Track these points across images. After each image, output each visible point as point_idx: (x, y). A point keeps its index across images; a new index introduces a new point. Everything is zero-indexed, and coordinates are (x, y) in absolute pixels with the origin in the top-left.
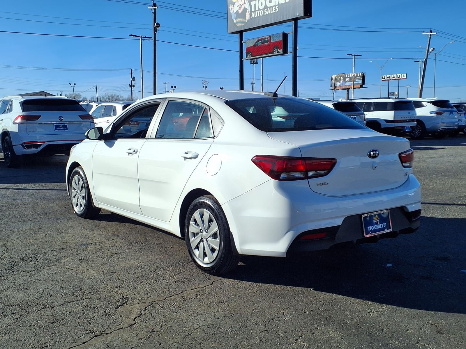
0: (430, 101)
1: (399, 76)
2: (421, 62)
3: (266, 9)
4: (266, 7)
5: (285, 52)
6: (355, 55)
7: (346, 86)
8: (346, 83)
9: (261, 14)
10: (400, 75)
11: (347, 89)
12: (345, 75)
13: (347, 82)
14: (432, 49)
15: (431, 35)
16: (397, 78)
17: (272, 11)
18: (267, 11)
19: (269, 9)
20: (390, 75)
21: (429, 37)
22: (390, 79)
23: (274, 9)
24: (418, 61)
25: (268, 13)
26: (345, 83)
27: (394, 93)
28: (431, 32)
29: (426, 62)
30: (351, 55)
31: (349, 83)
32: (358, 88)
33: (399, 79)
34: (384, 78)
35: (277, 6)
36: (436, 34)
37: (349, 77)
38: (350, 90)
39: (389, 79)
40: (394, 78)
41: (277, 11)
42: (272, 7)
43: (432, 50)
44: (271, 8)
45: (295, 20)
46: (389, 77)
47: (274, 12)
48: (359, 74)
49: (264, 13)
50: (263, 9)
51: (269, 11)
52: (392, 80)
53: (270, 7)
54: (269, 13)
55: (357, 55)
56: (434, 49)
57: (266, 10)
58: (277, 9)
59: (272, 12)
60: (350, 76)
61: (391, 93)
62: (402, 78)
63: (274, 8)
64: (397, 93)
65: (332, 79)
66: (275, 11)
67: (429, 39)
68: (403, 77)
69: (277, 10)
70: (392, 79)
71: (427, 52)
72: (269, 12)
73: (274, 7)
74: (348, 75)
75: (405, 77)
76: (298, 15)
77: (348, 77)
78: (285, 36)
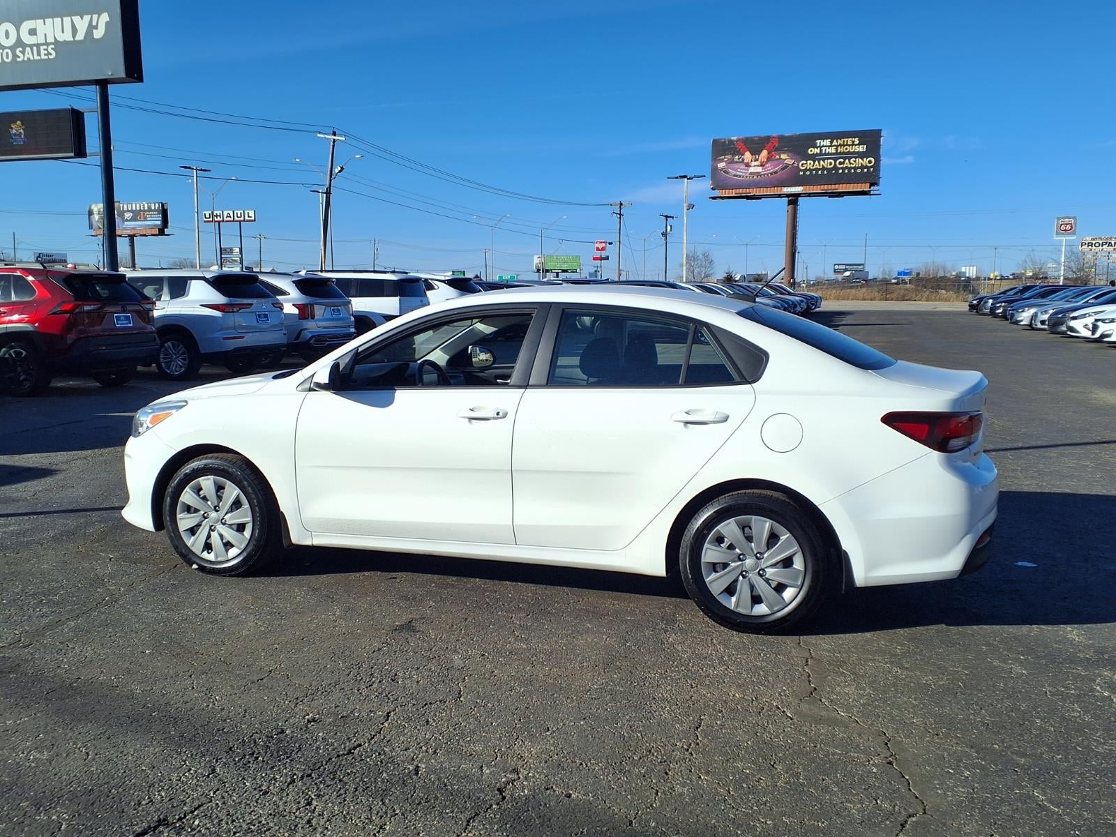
1: (239, 215)
2: (322, 193)
3: (21, 49)
4: (19, 43)
5: (80, 152)
6: (196, 170)
7: (125, 229)
8: (126, 223)
9: (7, 58)
10: (241, 214)
11: (129, 236)
12: (121, 205)
13: (127, 220)
14: (339, 169)
15: (334, 140)
16: (236, 218)
17: (39, 54)
18: (23, 52)
19: (28, 49)
20: (221, 212)
21: (332, 144)
22: (222, 219)
23: (43, 52)
24: (317, 192)
25: (26, 59)
26: (123, 222)
27: (231, 249)
28: (334, 134)
29: (330, 193)
30: (189, 168)
31: (133, 223)
32: (152, 235)
33: (240, 222)
34: (210, 218)
35: (53, 46)
36: (344, 139)
37: (132, 211)
38: (135, 238)
39: (219, 219)
40: (229, 219)
41: (50, 57)
42: (38, 46)
43: (340, 171)
44: (35, 48)
45: (103, 84)
46: (220, 216)
47: (43, 57)
48: (153, 205)
49: (15, 56)
50: (13, 48)
51: (30, 53)
52: (227, 221)
53: (31, 46)
54: (29, 59)
55: (201, 170)
56: (342, 168)
57: (20, 52)
58: (53, 53)
59: (37, 58)
60: (134, 208)
61: (225, 249)
62: (247, 218)
63: (45, 50)
64: (238, 250)
65: (90, 213)
66: (46, 57)
67: (331, 147)
68: (249, 217)
69: (51, 54)
70: (225, 219)
71: (329, 173)
72: (29, 54)
73: (42, 48)
74: (130, 206)
75: (253, 218)
76: (110, 74)
77: (128, 211)
78: (77, 118)
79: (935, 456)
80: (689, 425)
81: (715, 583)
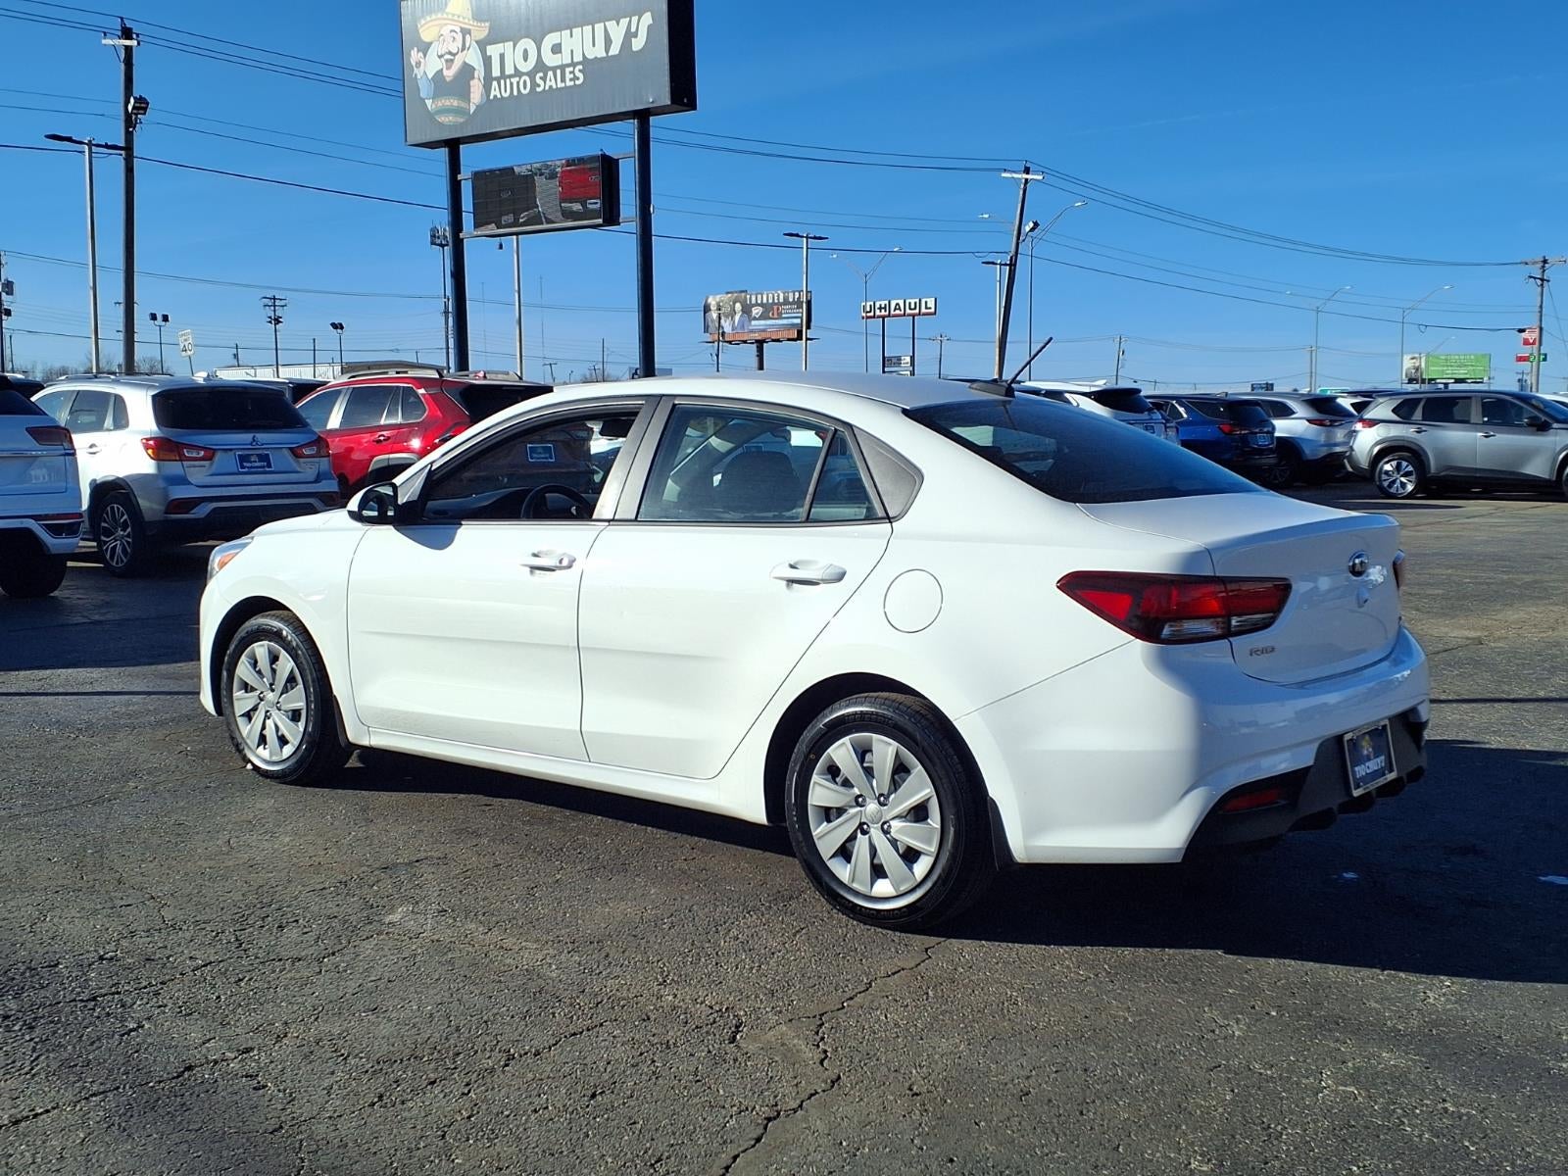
0: (1087, 390)
1: (913, 307)
2: (1001, 265)
3: (541, 74)
4: (540, 66)
5: (611, 217)
6: (807, 237)
7: (752, 331)
8: (753, 323)
9: (525, 88)
10: (915, 303)
11: (757, 341)
12: (748, 297)
13: (755, 319)
14: (1031, 225)
15: (1026, 180)
16: (908, 311)
17: (563, 80)
18: (544, 79)
19: (550, 73)
20: (887, 302)
21: (1022, 186)
22: (887, 313)
23: (568, 76)
24: (993, 263)
25: (547, 88)
26: (750, 321)
27: (899, 359)
28: (1027, 171)
29: (1015, 265)
30: (797, 235)
31: (762, 322)
32: (789, 340)
33: (914, 316)
34: (870, 312)
35: (581, 67)
36: (1040, 177)
37: (762, 305)
38: (765, 345)
39: (883, 313)
40: (898, 312)
41: (577, 82)
42: (562, 68)
43: (1032, 230)
44: (559, 72)
45: (643, 116)
46: (885, 308)
47: (569, 83)
48: (791, 295)
49: (534, 85)
50: (531, 74)
51: (553, 78)
52: (894, 316)
53: (554, 69)
54: (551, 87)
55: (815, 238)
56: (1036, 225)
57: (541, 78)
58: (581, 76)
59: (560, 85)
60: (765, 301)
61: (890, 359)
62: (923, 310)
63: (570, 73)
64: (908, 359)
65: (707, 309)
66: (572, 83)
67: (1021, 192)
68: (926, 308)
69: (578, 79)
70: (892, 312)
71: (1015, 233)
72: (551, 83)
73: (568, 70)
74: (759, 297)
75: (933, 310)
76: (651, 100)
77: (757, 304)
78: (608, 166)
79: (1139, 646)
80: (795, 585)
81: (826, 837)
